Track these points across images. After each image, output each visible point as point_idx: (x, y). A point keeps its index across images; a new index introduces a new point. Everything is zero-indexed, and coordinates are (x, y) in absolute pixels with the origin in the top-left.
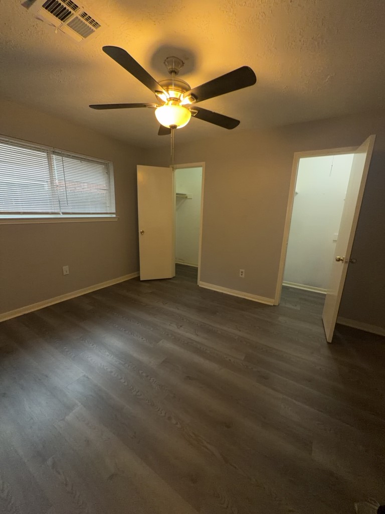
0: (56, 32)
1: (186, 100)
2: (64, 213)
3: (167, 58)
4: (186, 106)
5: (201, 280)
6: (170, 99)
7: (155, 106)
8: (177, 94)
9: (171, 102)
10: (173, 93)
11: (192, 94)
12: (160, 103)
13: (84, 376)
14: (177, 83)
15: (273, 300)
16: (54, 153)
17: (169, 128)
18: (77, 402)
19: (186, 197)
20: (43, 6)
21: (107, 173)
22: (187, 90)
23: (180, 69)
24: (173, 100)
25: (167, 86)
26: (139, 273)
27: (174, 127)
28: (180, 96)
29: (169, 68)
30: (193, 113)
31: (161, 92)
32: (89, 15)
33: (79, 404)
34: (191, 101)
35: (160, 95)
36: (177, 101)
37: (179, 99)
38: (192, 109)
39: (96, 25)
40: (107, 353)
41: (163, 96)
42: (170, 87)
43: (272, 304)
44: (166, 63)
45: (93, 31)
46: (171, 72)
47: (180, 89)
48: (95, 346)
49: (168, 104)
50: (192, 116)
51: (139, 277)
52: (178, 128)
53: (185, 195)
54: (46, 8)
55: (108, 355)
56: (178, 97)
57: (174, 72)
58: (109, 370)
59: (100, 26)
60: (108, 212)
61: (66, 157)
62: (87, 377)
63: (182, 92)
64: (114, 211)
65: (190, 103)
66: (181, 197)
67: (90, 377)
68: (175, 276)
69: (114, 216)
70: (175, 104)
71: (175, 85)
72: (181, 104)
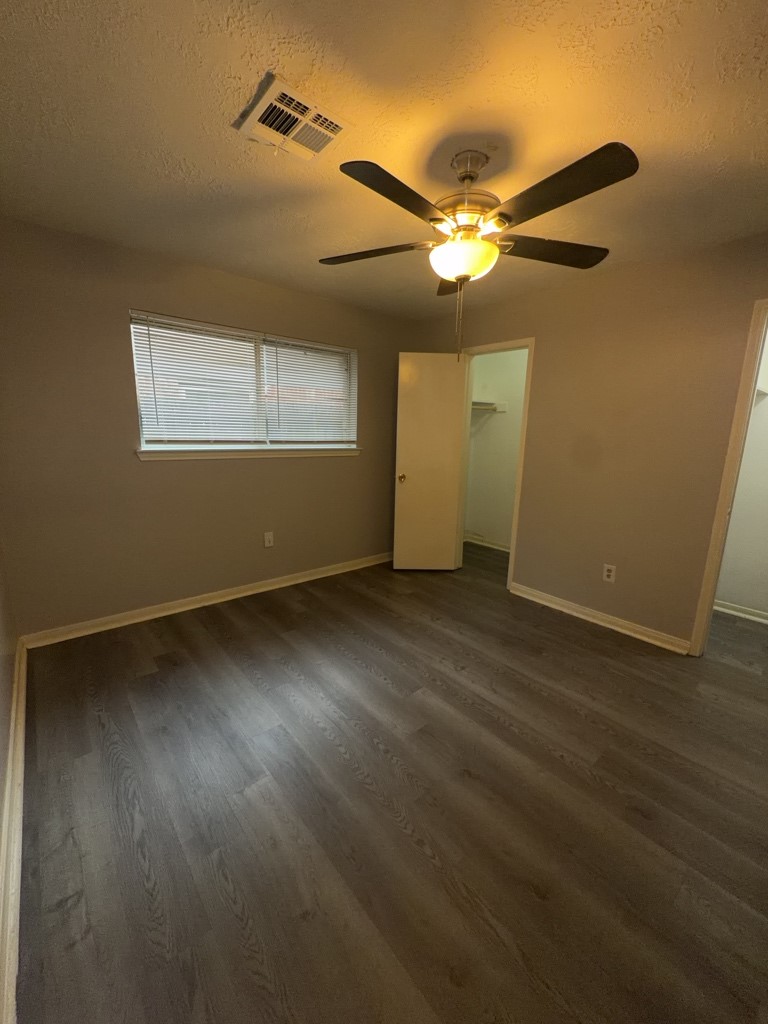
0: (275, 154)
1: (490, 225)
2: (272, 442)
3: (456, 156)
4: (489, 238)
5: (514, 580)
6: (459, 228)
7: (431, 246)
8: (473, 218)
9: (461, 234)
10: (465, 218)
11: (501, 215)
12: (441, 238)
13: (280, 726)
14: (474, 197)
15: (687, 644)
16: (265, 341)
17: (454, 280)
18: (265, 768)
19: (495, 410)
20: (259, 120)
21: (346, 370)
22: (492, 207)
23: (481, 171)
24: (464, 230)
25: (453, 207)
26: (392, 556)
27: (464, 280)
28: (478, 221)
29: (459, 172)
30: (502, 248)
31: (440, 220)
32: (324, 116)
33: (268, 773)
34: (500, 226)
35: (439, 226)
36: (472, 230)
37: (476, 226)
38: (502, 240)
39: (335, 128)
40: (321, 694)
41: (446, 227)
42: (459, 208)
43: (684, 652)
44: (455, 164)
45: (330, 139)
46: (463, 179)
47: (479, 208)
48: (303, 677)
49: (454, 239)
50: (501, 253)
51: (391, 563)
52: (472, 279)
53: (492, 404)
54: (263, 123)
55: (322, 698)
56: (474, 223)
57: (470, 178)
58: (321, 725)
59: (341, 129)
60: (344, 439)
61: (282, 347)
62: (285, 729)
63: (483, 212)
64: (354, 438)
65: (499, 230)
66: (483, 411)
67: (289, 731)
68: (461, 566)
69: (354, 446)
70: (468, 237)
71: (471, 202)
72: (479, 235)
